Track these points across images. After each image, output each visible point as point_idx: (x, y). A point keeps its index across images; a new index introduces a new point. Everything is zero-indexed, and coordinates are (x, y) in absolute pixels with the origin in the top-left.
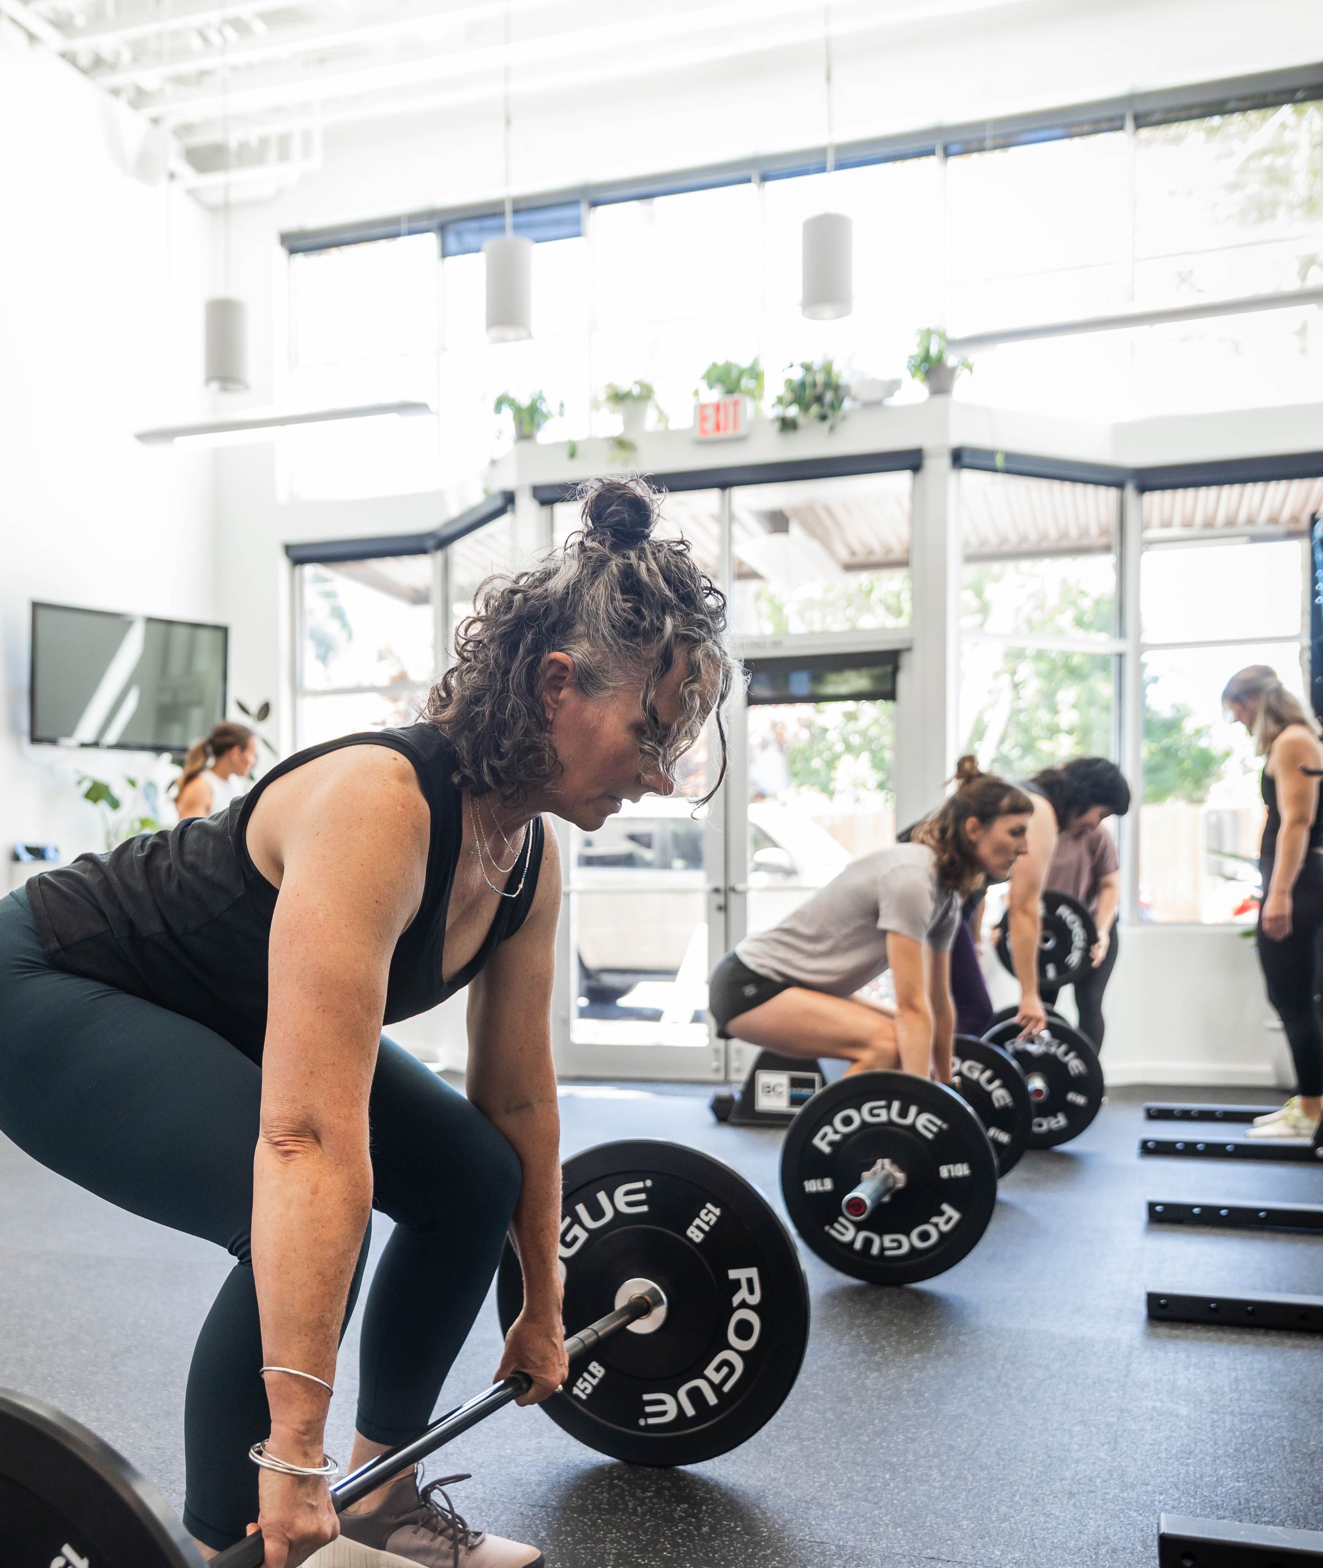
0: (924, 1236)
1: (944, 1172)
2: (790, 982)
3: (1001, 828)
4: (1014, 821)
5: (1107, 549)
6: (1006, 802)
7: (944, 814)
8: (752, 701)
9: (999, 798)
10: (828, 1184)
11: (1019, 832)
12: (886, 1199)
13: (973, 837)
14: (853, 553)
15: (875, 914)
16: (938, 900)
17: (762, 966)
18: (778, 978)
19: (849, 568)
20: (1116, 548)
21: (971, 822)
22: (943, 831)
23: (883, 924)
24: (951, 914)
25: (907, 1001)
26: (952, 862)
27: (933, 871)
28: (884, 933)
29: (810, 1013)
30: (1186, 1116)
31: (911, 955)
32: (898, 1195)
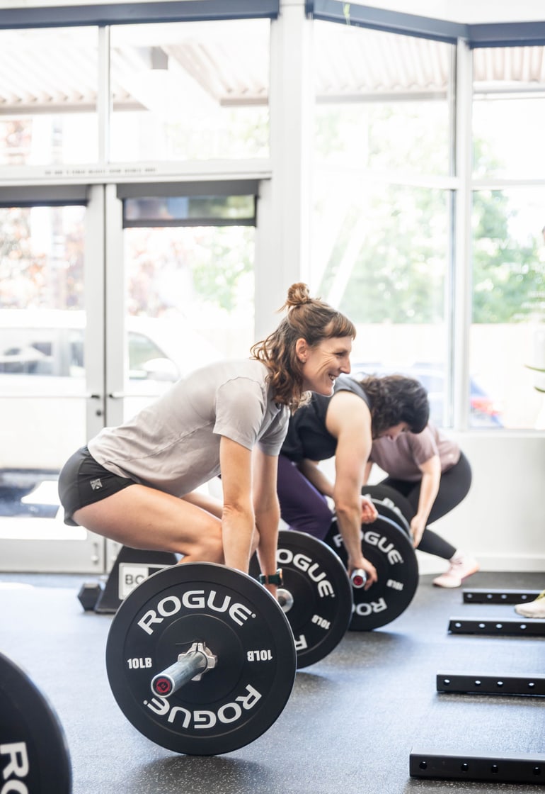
0: (229, 713)
1: (250, 656)
2: (133, 479)
3: (327, 349)
4: (338, 344)
5: (444, 95)
6: (329, 327)
7: (276, 336)
8: (127, 224)
9: (324, 323)
10: (149, 663)
11: (342, 354)
12: (197, 678)
13: (301, 356)
14: (229, 91)
15: (212, 420)
16: (267, 412)
17: (109, 462)
18: (123, 475)
19: (225, 103)
20: (450, 97)
21: (300, 343)
22: (275, 351)
23: (217, 430)
24: (280, 423)
25: (233, 501)
26: (282, 379)
27: (265, 385)
28: (219, 437)
29: (147, 508)
30: (497, 599)
31: (241, 460)
32: (208, 675)
